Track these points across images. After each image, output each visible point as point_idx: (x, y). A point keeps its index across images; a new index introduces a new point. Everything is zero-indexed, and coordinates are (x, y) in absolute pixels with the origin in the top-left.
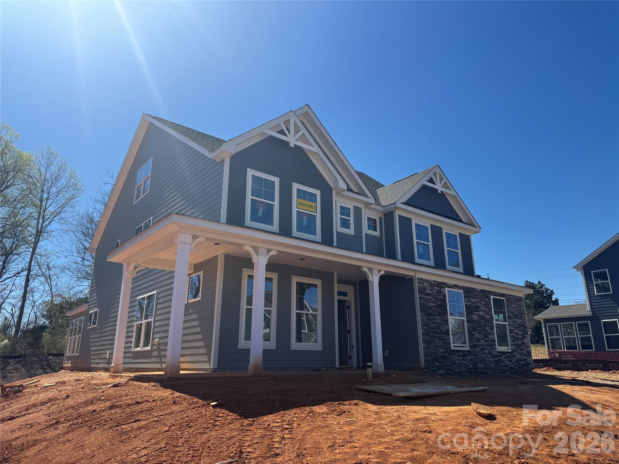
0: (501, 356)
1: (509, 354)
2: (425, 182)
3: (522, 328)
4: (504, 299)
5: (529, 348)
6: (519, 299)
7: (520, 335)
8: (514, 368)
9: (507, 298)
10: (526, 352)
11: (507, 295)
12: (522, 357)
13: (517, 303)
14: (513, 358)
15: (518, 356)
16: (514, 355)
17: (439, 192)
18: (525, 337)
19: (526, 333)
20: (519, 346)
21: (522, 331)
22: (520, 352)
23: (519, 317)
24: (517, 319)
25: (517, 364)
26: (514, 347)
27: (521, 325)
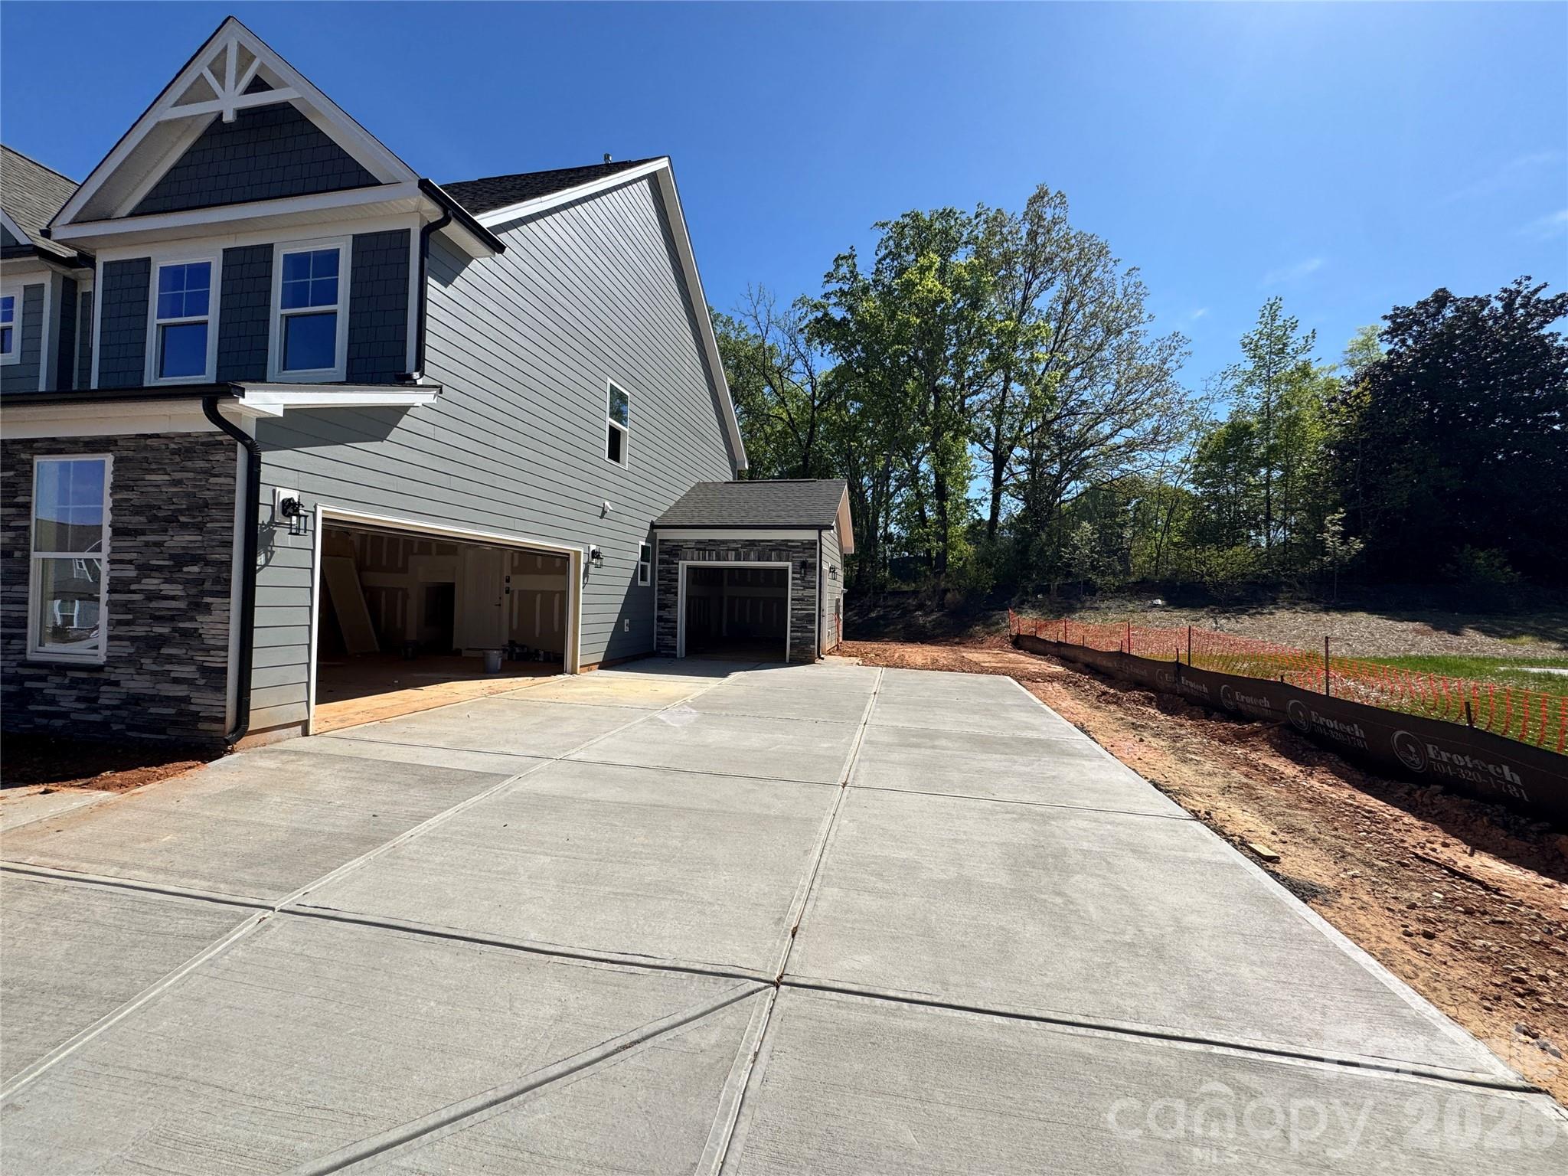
2: (167, 112)
3: (195, 569)
4: (109, 459)
5: (223, 653)
6: (203, 444)
7: (173, 598)
8: (105, 724)
9: (125, 453)
10: (193, 668)
11: (127, 438)
12: (158, 686)
13: (189, 464)
14: (103, 689)
15: (132, 684)
16: (113, 677)
17: (229, 117)
18: (207, 609)
19: (219, 588)
20: (155, 644)
21: (186, 583)
22: (155, 668)
23: (184, 526)
24: (171, 533)
25: (124, 713)
26: (126, 649)
27: (182, 559)
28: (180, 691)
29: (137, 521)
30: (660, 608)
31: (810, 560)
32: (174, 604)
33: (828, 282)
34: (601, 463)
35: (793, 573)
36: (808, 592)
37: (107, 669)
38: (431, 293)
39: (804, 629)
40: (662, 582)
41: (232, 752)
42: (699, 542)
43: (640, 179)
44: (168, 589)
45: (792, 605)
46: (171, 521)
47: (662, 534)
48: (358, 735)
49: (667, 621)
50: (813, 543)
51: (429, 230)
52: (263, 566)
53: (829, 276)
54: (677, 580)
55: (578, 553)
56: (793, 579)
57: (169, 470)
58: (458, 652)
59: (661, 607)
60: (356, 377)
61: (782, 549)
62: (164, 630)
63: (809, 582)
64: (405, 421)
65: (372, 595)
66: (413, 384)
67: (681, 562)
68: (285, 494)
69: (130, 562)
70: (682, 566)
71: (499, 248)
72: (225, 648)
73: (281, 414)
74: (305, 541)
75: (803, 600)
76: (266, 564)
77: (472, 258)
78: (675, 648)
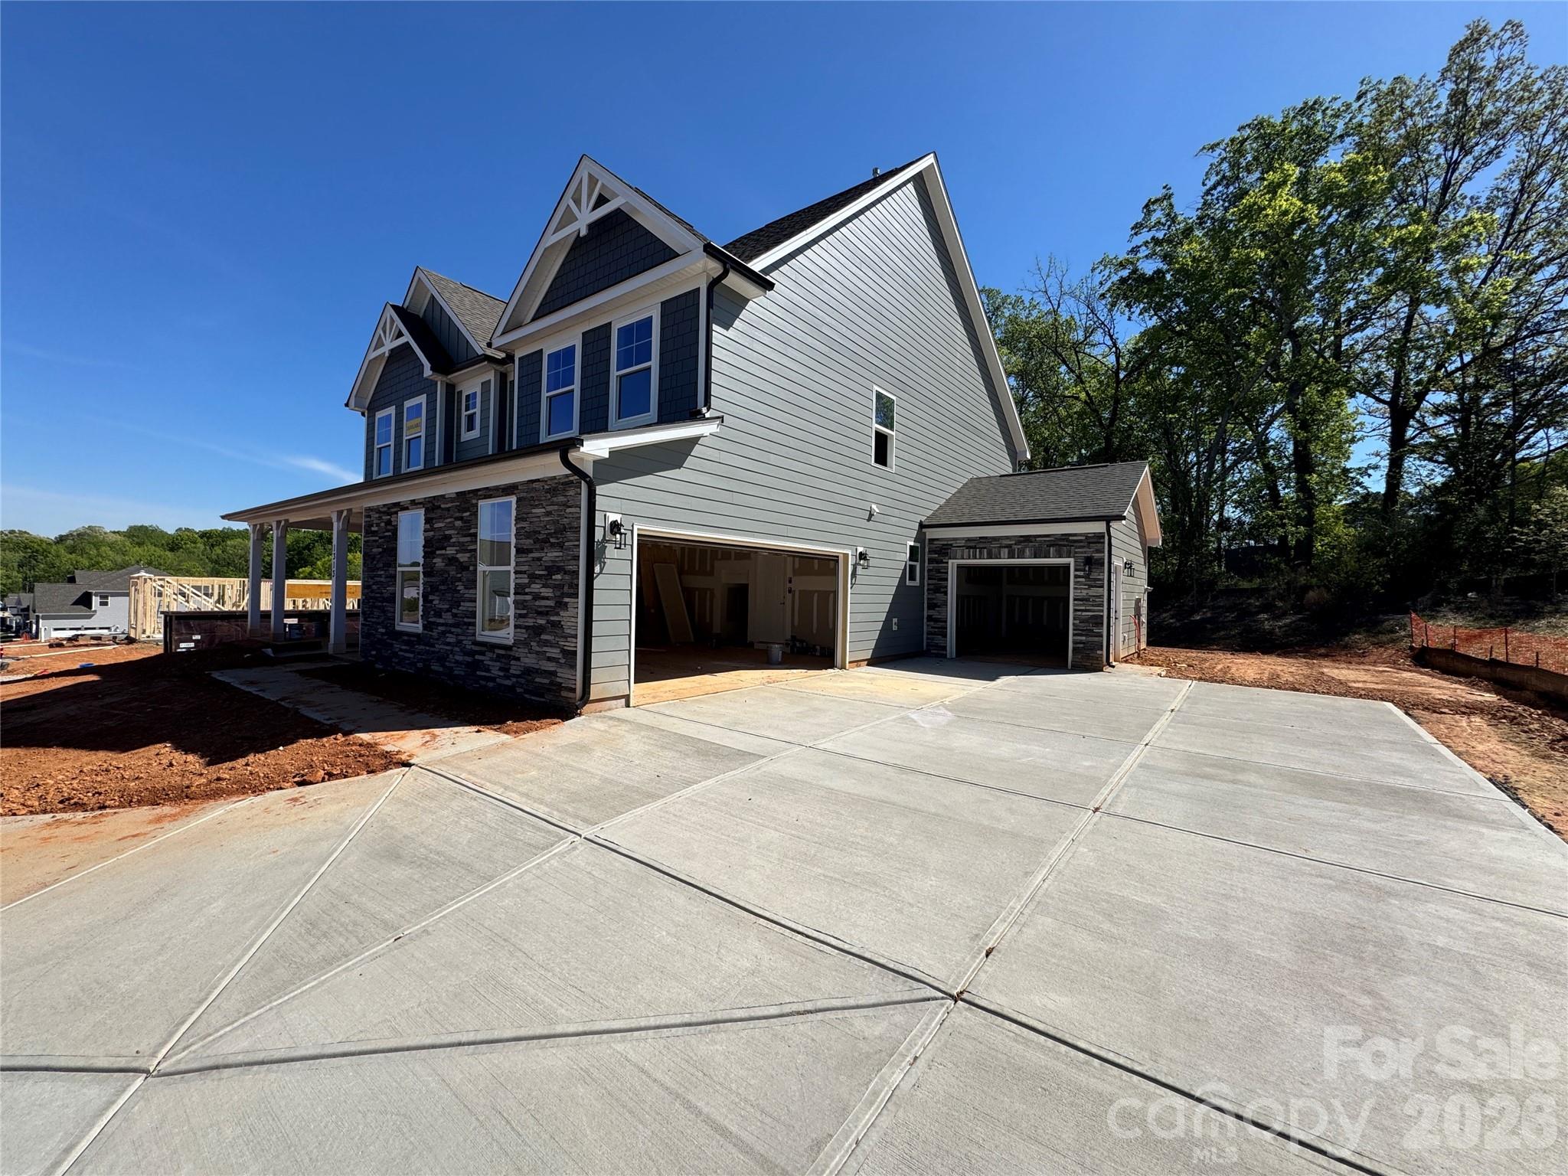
1: (505, 652)
2: (551, 239)
3: (559, 577)
4: (513, 499)
5: (574, 640)
6: (562, 484)
7: (547, 598)
8: (512, 688)
9: (522, 495)
10: (558, 651)
11: (523, 483)
12: (540, 663)
13: (555, 499)
14: (512, 662)
15: (527, 660)
16: (517, 655)
17: (583, 233)
18: (565, 606)
19: (572, 591)
20: (537, 631)
21: (555, 587)
22: (538, 649)
23: (553, 545)
24: (546, 551)
25: (522, 681)
26: (523, 635)
27: (553, 569)
28: (550, 666)
29: (528, 543)
30: (929, 608)
31: (1097, 555)
32: (548, 603)
33: (1136, 234)
34: (868, 469)
35: (1076, 570)
36: (1093, 592)
37: (514, 648)
38: (716, 338)
39: (1089, 633)
40: (931, 582)
41: (580, 715)
42: (969, 540)
43: (904, 184)
44: (544, 592)
45: (1075, 605)
46: (546, 542)
47: (931, 534)
48: (662, 710)
49: (937, 620)
50: (1099, 537)
51: (714, 283)
52: (599, 574)
53: (1137, 228)
54: (947, 580)
55: (846, 556)
56: (1076, 577)
57: (544, 504)
58: (752, 644)
59: (932, 606)
60: (666, 418)
61: (1062, 544)
63: (1096, 580)
64: (697, 450)
65: (688, 592)
66: (703, 418)
67: (950, 561)
68: (613, 517)
69: (525, 572)
70: (952, 564)
71: (770, 286)
72: (575, 636)
73: (607, 456)
74: (625, 553)
75: (1087, 600)
76: (601, 573)
77: (749, 300)
78: (944, 648)
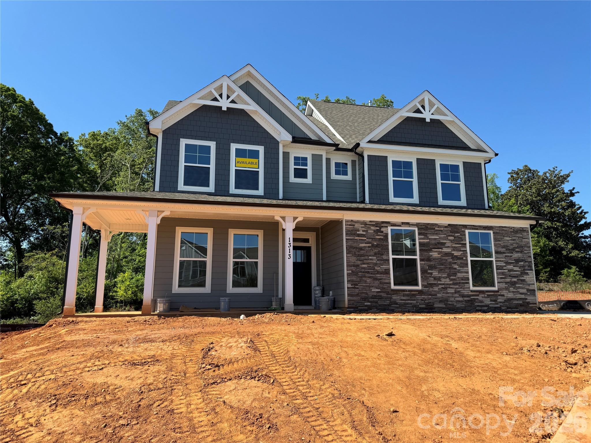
0: (478, 295)
1: (493, 293)
2: (404, 113)
3: (522, 263)
4: (491, 232)
5: (533, 286)
6: (520, 230)
7: (516, 271)
9: (496, 231)
10: (526, 290)
11: (496, 227)
12: (516, 295)
13: (517, 235)
14: (499, 297)
15: (509, 295)
16: (502, 294)
17: (428, 120)
18: (527, 274)
19: (529, 268)
20: (513, 284)
21: (520, 267)
22: (514, 290)
24: (514, 253)
26: (504, 285)
28: (523, 296)
29: (503, 250)
32: (517, 273)
37: (500, 291)
44: (515, 269)
46: (512, 250)
57: (511, 236)
60: (469, 205)
62: (515, 280)
69: (502, 261)
72: (534, 284)
